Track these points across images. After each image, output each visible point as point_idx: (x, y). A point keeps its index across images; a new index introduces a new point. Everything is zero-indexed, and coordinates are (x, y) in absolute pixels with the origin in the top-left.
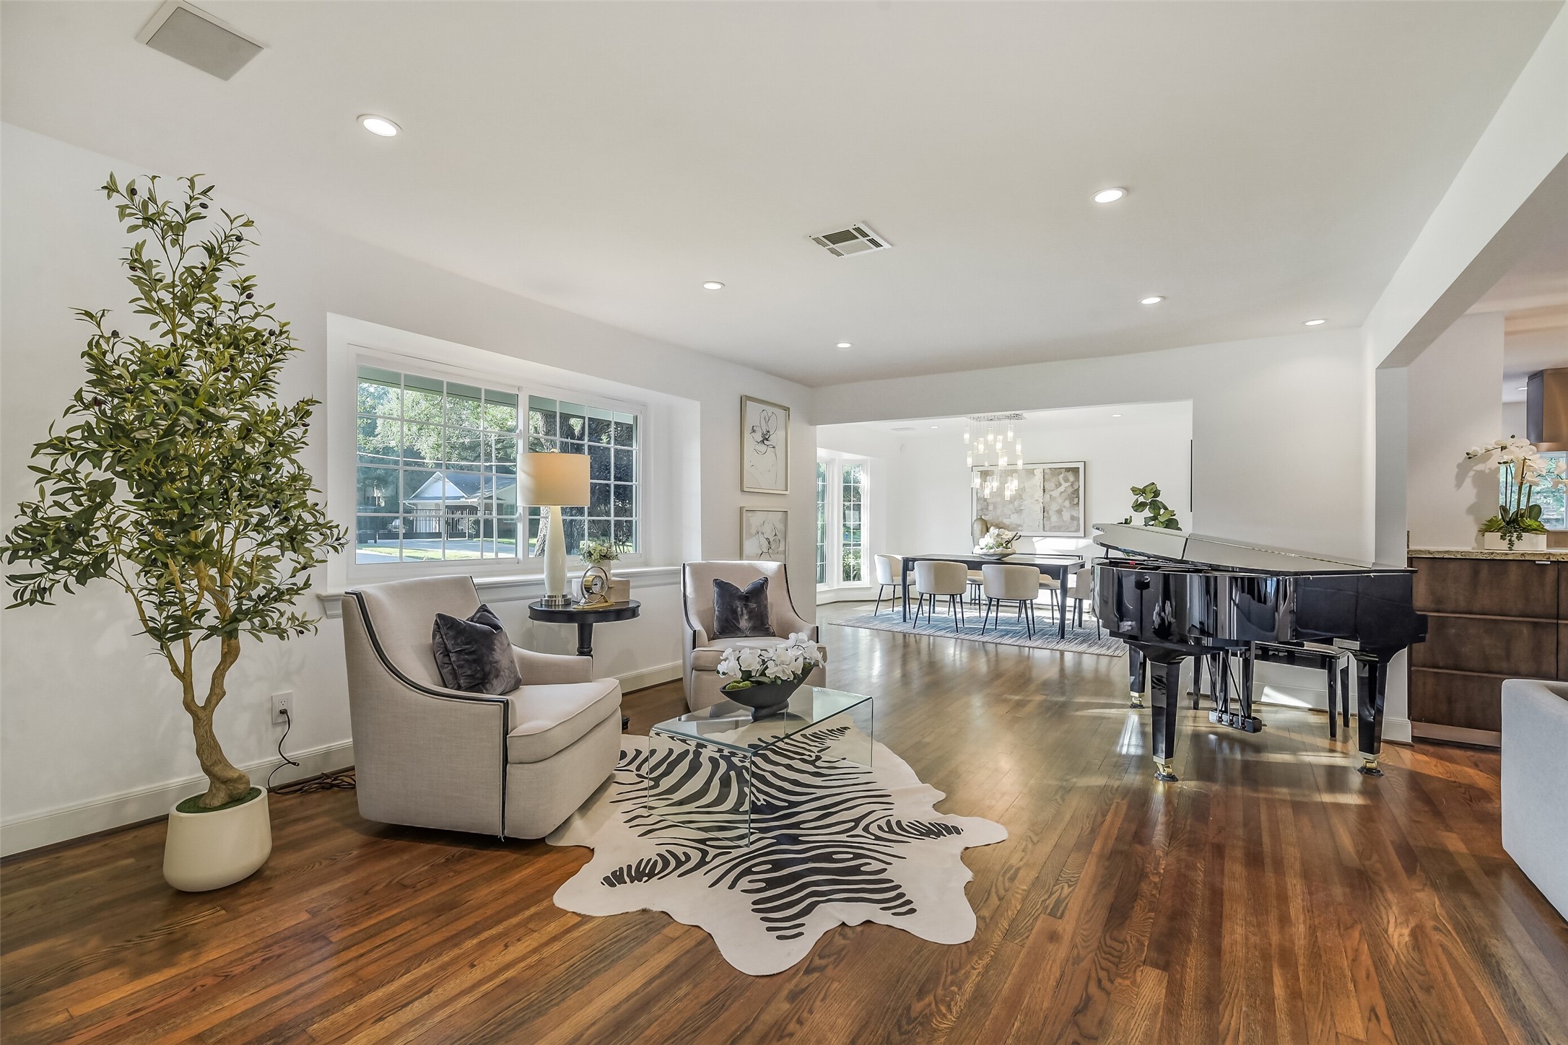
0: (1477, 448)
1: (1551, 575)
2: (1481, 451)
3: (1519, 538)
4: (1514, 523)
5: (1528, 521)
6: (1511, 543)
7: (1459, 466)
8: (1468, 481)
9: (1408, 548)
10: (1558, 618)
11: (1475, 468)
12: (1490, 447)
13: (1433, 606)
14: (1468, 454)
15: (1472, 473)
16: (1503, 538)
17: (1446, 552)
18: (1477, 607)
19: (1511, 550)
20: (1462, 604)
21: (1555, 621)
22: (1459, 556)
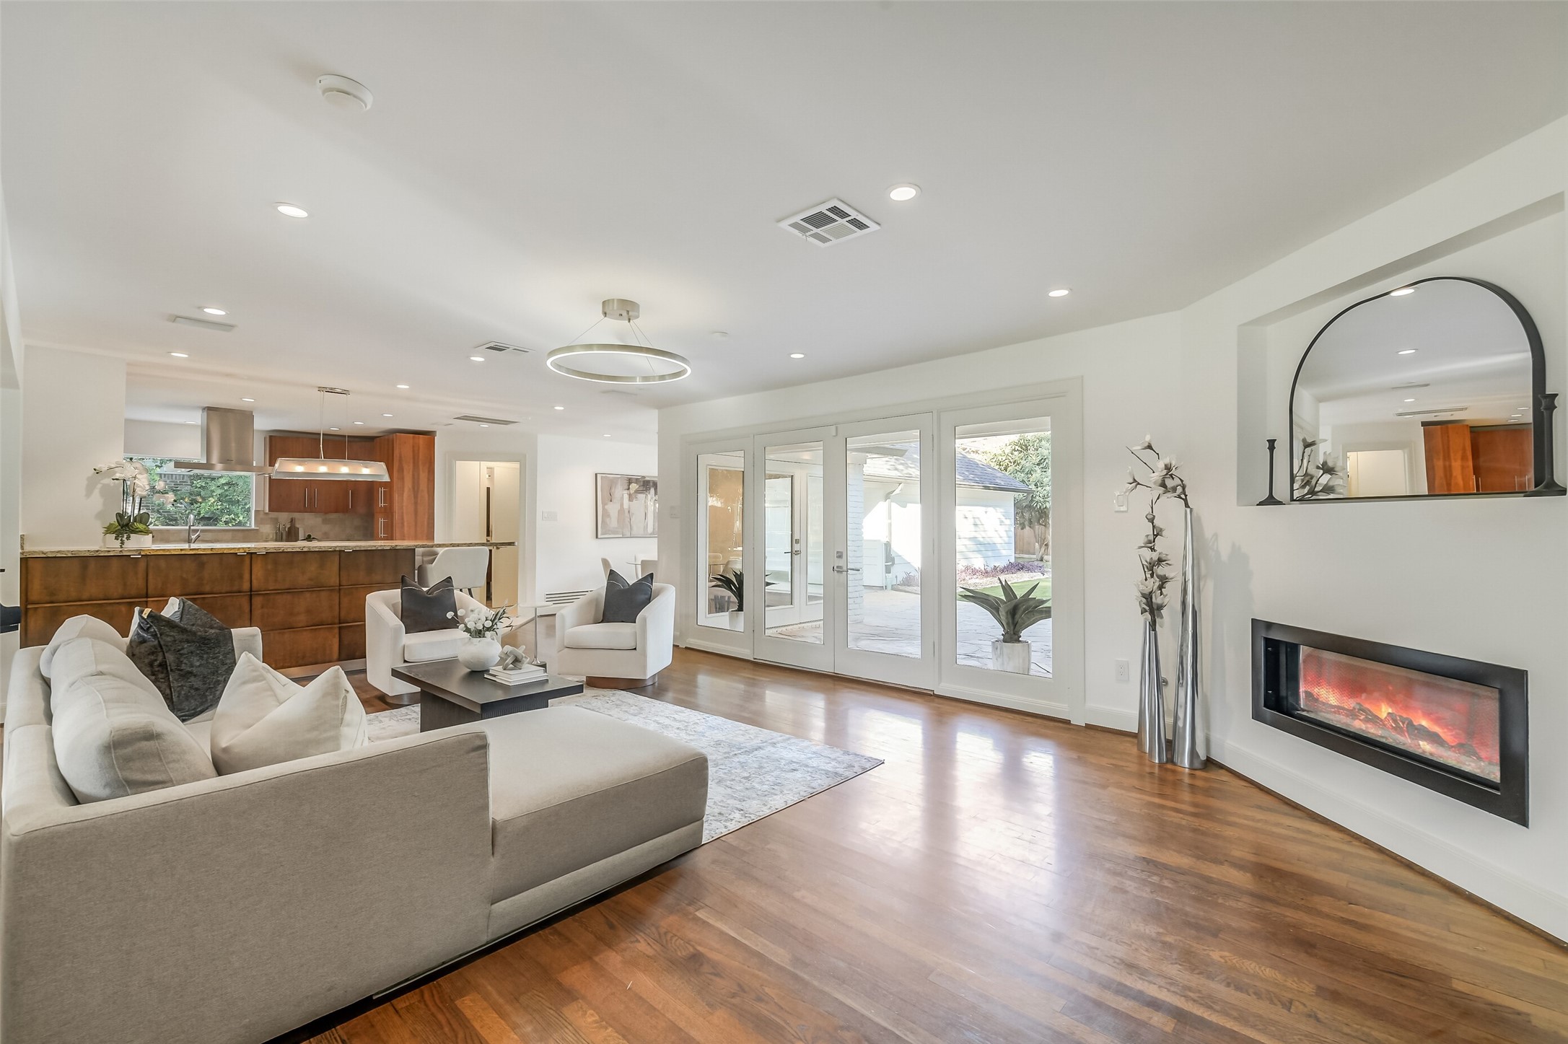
0: (103, 466)
1: (142, 565)
2: (104, 468)
3: (128, 538)
4: (124, 526)
5: (138, 525)
6: (122, 543)
7: (89, 479)
8: (96, 492)
9: (22, 547)
10: (147, 597)
11: (102, 482)
12: (113, 466)
13: (48, 598)
14: (95, 469)
15: (99, 486)
16: (116, 538)
17: (58, 552)
18: (85, 595)
19: (122, 547)
20: (74, 595)
21: (145, 599)
22: (70, 555)
